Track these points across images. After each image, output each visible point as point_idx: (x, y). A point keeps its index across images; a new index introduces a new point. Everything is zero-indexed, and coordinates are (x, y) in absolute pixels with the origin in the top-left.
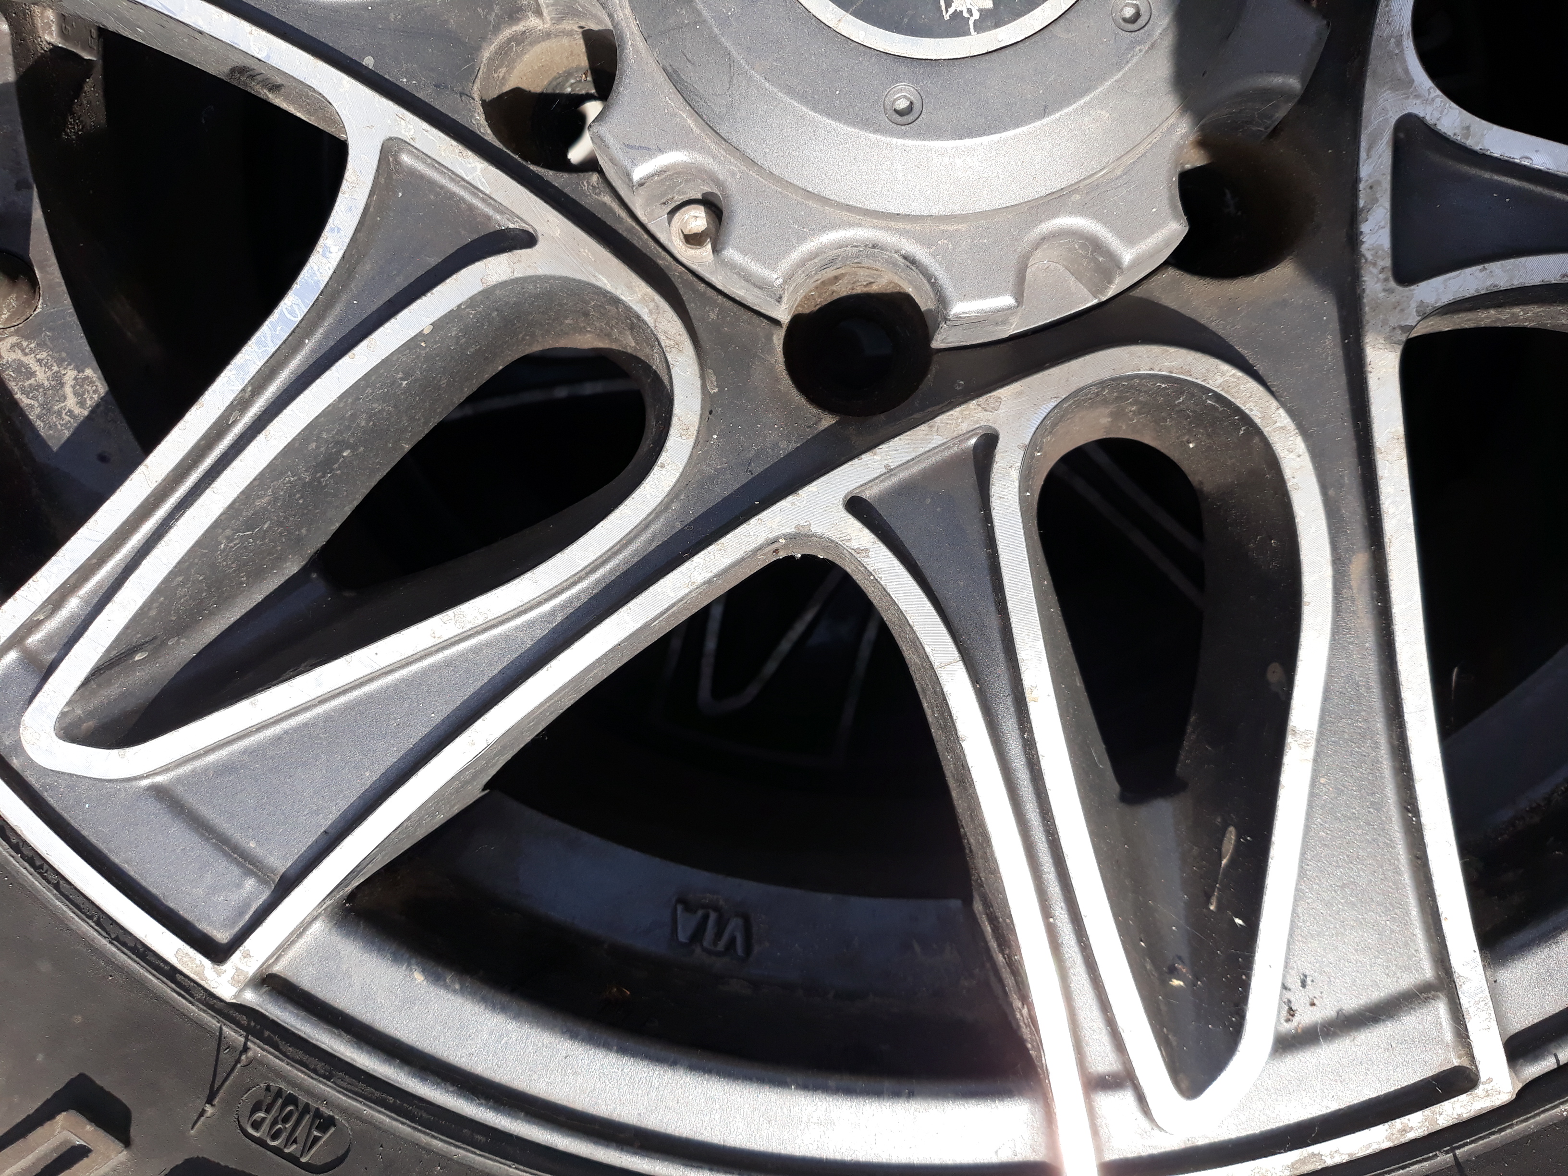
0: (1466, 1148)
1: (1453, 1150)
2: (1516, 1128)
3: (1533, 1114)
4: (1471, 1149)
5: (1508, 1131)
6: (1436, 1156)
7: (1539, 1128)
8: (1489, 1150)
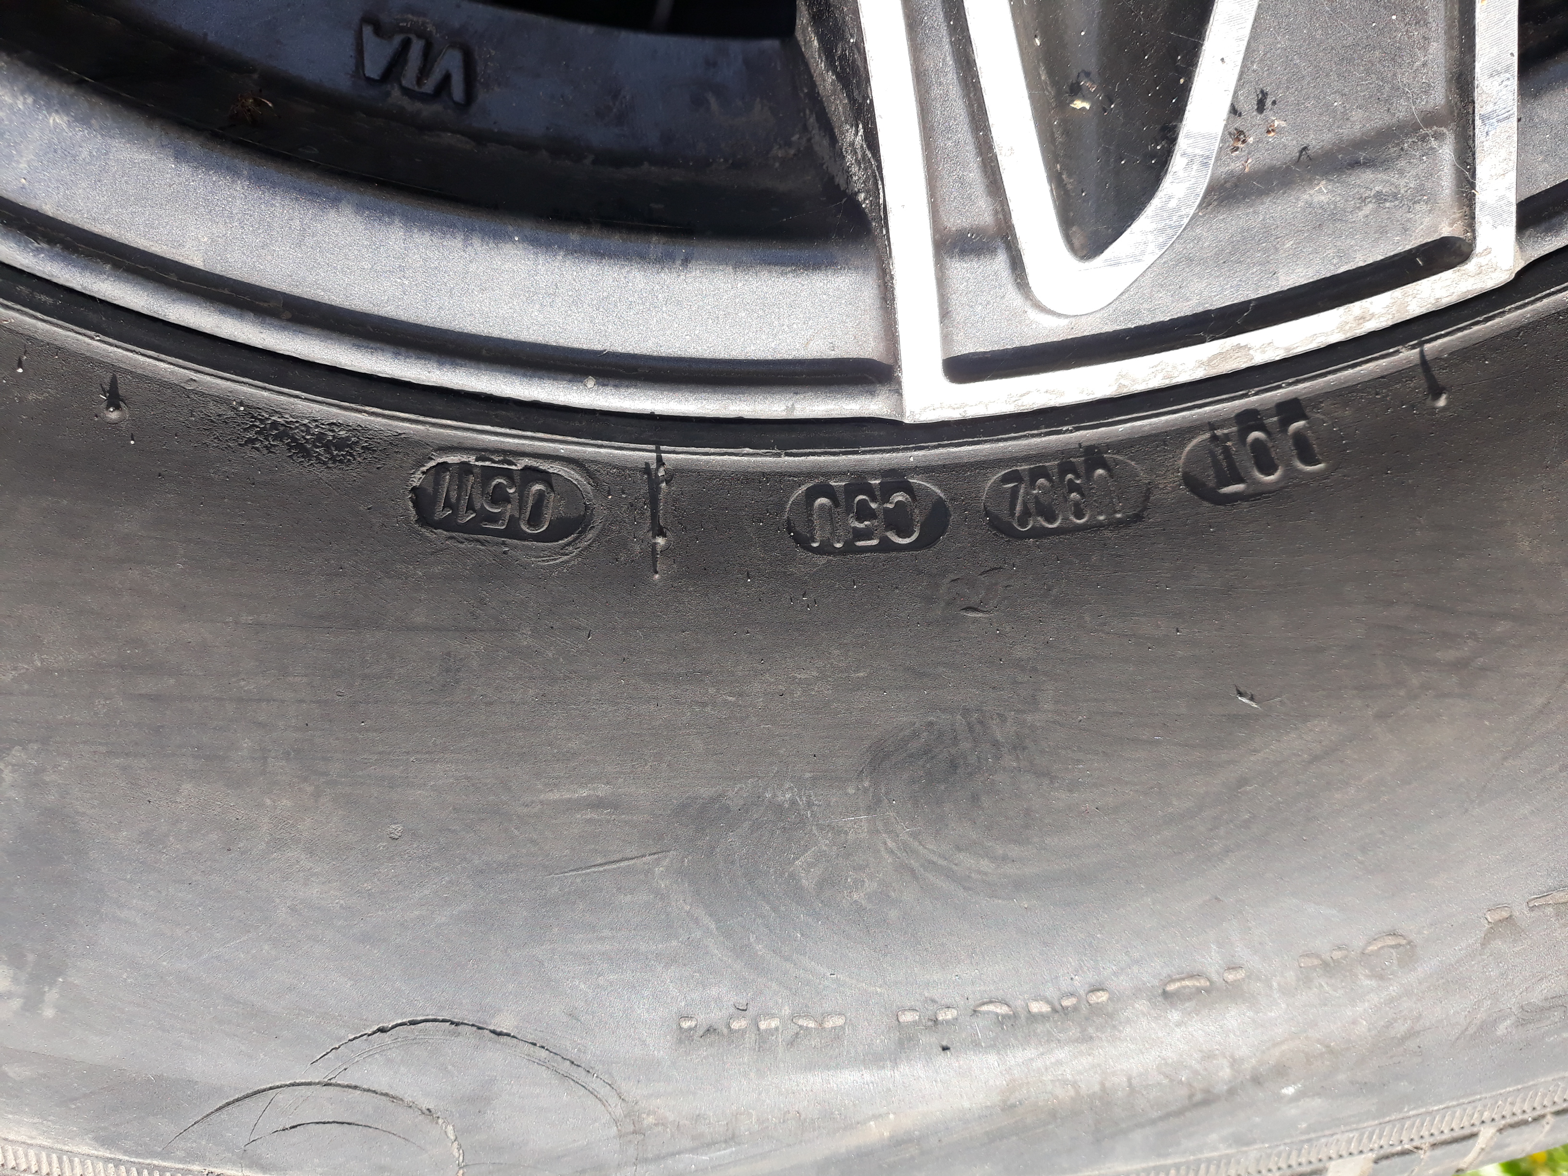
0: (1440, 341)
1: (1421, 344)
2: (1508, 316)
3: (1532, 298)
4: (1444, 343)
5: (1497, 320)
6: (1397, 352)
7: (1536, 318)
8: (1467, 345)
